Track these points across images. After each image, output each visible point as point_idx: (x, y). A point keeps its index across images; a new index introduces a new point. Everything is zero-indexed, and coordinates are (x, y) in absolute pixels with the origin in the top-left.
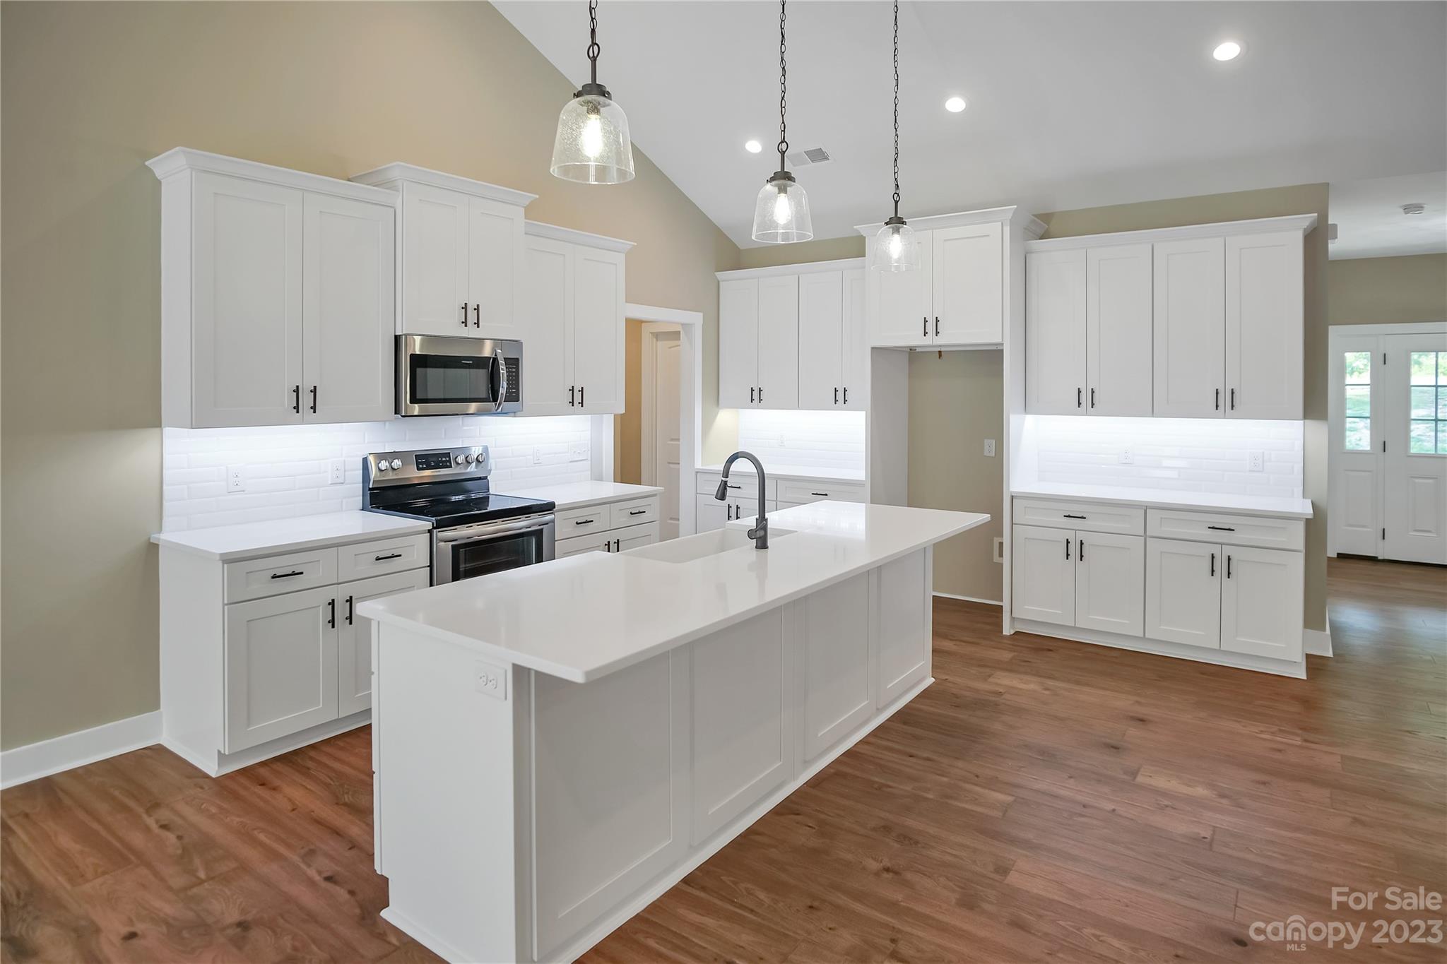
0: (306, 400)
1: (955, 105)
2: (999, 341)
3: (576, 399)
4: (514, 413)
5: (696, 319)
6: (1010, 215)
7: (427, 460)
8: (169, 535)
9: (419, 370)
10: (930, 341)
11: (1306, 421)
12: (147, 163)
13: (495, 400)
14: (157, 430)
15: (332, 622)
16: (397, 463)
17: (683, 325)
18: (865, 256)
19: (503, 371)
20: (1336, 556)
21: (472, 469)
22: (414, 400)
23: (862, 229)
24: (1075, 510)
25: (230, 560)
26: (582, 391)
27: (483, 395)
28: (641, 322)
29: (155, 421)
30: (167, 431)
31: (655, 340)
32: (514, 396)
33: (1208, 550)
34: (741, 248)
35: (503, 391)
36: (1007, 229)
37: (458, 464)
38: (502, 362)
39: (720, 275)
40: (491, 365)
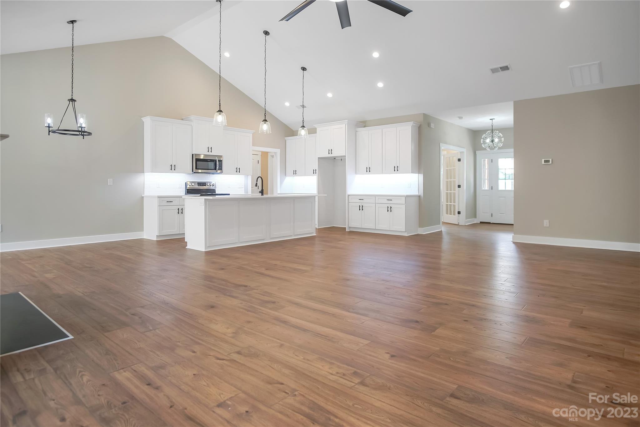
0: (173, 168)
1: (330, 95)
2: (345, 155)
3: (238, 171)
4: (221, 173)
5: (278, 151)
6: (347, 122)
7: (200, 184)
8: (147, 193)
9: (197, 162)
10: (330, 155)
11: (419, 174)
12: (142, 118)
13: (216, 170)
14: (143, 173)
15: (178, 213)
16: (193, 184)
17: (275, 153)
18: (316, 133)
19: (218, 163)
20: (479, 222)
21: (212, 187)
22: (196, 168)
23: (316, 126)
24: (361, 198)
25: (159, 197)
26: (239, 169)
27: (213, 168)
28: (267, 153)
29: (143, 171)
30: (145, 173)
31: (272, 158)
32: (221, 168)
33: (386, 206)
34: (294, 130)
35: (217, 168)
36: (347, 126)
37: (208, 186)
38: (217, 161)
39: (286, 138)
40: (214, 161)
